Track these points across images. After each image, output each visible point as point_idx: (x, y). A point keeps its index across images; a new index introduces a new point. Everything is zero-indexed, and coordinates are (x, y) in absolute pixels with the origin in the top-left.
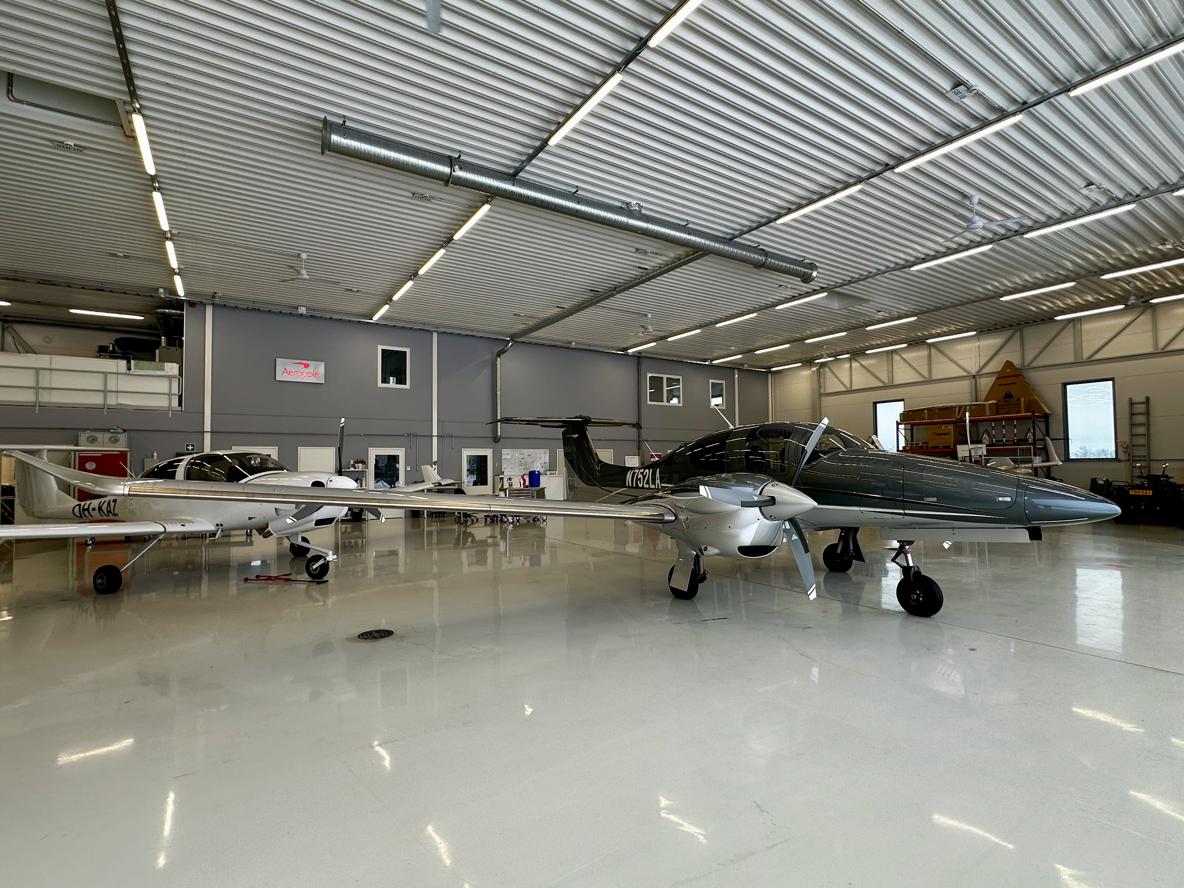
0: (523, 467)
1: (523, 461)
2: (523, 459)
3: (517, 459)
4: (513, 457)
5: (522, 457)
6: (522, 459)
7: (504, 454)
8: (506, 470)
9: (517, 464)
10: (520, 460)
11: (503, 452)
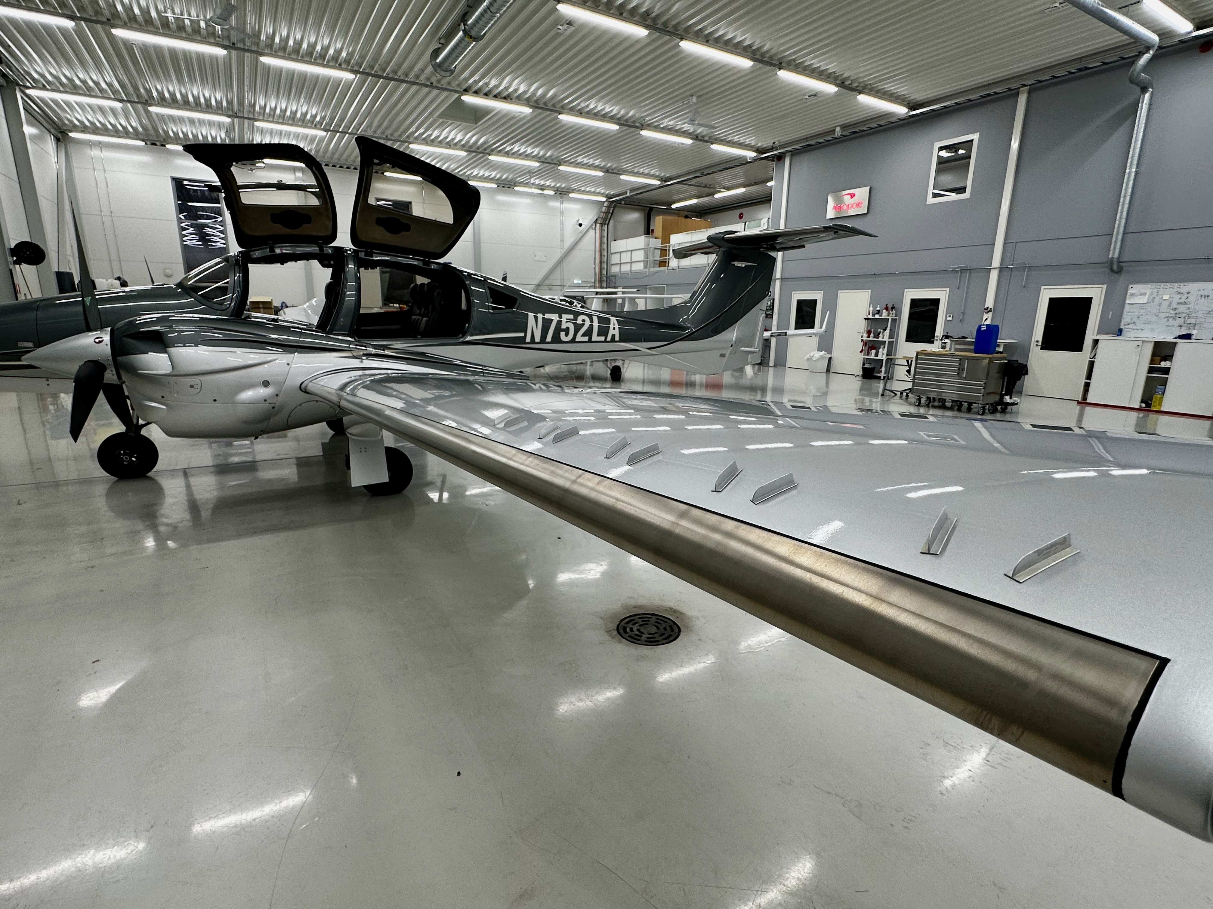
0: (1181, 321)
1: (1182, 309)
2: (1185, 303)
3: (1165, 305)
4: (1157, 300)
5: (1182, 301)
6: (1178, 304)
7: (1132, 295)
8: (1131, 326)
9: (1162, 315)
10: (1174, 305)
11: (1130, 291)
